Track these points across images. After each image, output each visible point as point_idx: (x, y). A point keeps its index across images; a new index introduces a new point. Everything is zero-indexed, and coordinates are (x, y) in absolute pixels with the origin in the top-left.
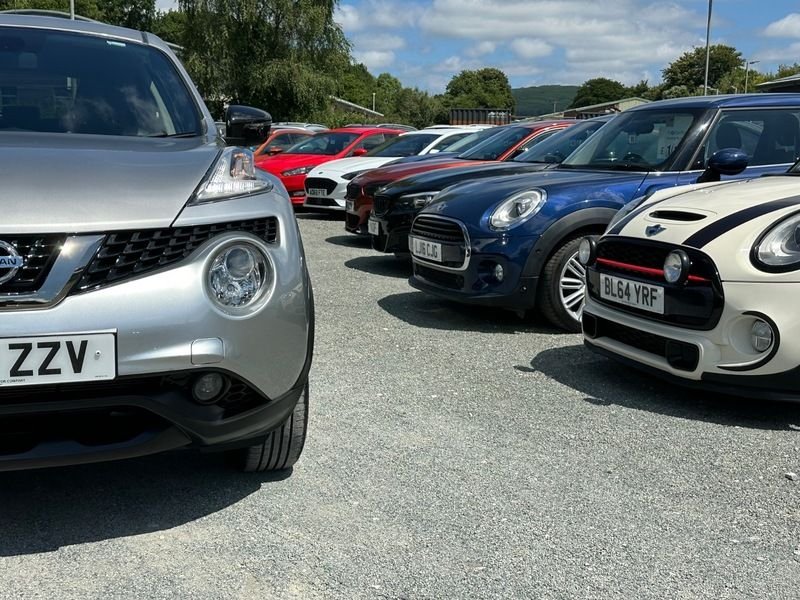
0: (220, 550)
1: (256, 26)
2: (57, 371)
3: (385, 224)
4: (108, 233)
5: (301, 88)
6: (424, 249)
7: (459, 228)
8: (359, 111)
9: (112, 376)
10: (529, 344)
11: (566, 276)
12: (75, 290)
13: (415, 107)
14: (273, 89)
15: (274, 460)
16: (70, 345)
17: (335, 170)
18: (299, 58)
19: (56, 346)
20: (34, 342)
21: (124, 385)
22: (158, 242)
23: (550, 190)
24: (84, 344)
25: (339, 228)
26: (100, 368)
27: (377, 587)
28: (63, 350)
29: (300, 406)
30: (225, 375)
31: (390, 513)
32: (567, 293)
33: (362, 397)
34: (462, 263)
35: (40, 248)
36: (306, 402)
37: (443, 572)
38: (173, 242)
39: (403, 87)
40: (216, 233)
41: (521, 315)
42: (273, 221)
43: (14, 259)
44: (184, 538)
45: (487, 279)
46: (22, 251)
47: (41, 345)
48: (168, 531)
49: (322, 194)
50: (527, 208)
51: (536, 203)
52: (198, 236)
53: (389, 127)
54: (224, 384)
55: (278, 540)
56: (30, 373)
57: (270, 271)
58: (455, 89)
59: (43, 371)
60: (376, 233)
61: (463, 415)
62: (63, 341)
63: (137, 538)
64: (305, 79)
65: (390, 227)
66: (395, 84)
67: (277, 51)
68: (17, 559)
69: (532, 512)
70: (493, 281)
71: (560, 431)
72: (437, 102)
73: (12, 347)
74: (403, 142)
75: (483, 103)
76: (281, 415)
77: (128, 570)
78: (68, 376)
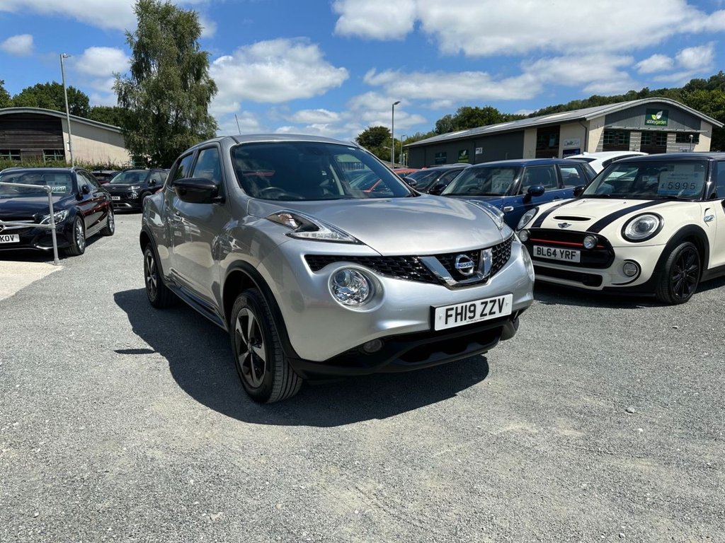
2: (495, 313)
9: (510, 313)
12: (491, 275)
16: (499, 300)
19: (495, 301)
20: (488, 300)
24: (503, 299)
26: (507, 310)
28: (497, 303)
47: (491, 301)
56: (486, 314)
59: (491, 313)
62: (497, 298)
73: (481, 303)
78: (497, 315)
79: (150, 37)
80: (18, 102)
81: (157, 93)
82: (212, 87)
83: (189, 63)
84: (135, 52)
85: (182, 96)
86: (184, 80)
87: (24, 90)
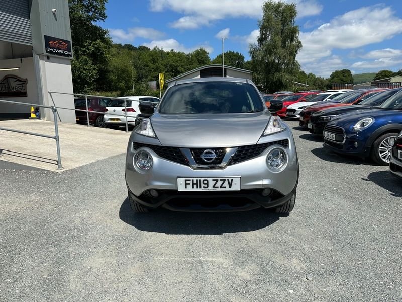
0: (270, 241)
1: (272, 63)
2: (225, 187)
3: (314, 125)
4: (239, 147)
5: (284, 81)
6: (329, 136)
7: (341, 130)
8: (302, 86)
9: (239, 190)
10: (367, 170)
11: (381, 147)
12: (229, 164)
13: (320, 83)
14: (276, 81)
15: (284, 211)
16: (228, 180)
17: (296, 106)
18: (285, 72)
19: (224, 180)
20: (219, 179)
21: (243, 191)
22: (253, 149)
23: (376, 118)
24: (232, 180)
25: (297, 124)
26: (236, 187)
27: (323, 265)
28: (226, 182)
29: (294, 196)
30: (271, 189)
31: (324, 234)
32: (381, 152)
33: (310, 187)
34: (342, 141)
35: (220, 151)
36: (295, 195)
37: (346, 262)
38: (257, 149)
39: (316, 77)
40: (269, 146)
41: (364, 158)
42: (287, 140)
43: (214, 156)
44: (258, 235)
45: (351, 147)
46: (216, 153)
47: (221, 180)
48: (254, 231)
49: (292, 113)
50: (368, 123)
51: (371, 122)
52: (264, 147)
53: (313, 91)
54: (271, 191)
55: (288, 240)
56: (218, 187)
57: (286, 157)
58: (333, 76)
59: (221, 187)
60: (311, 128)
61: (346, 197)
62: (226, 179)
63: (245, 232)
64: (286, 77)
65: (315, 127)
66: (314, 76)
67: (278, 70)
68: (213, 236)
69: (377, 241)
70: (354, 147)
71: (384, 207)
72: (327, 81)
73: (213, 180)
74: (318, 97)
75: (342, 80)
76: (288, 200)
77: (243, 244)
78: (228, 189)
79: (268, 22)
80: (214, 63)
81: (269, 52)
82: (299, 45)
83: (287, 33)
84: (260, 31)
85: (281, 51)
86: (284, 42)
87: (217, 56)
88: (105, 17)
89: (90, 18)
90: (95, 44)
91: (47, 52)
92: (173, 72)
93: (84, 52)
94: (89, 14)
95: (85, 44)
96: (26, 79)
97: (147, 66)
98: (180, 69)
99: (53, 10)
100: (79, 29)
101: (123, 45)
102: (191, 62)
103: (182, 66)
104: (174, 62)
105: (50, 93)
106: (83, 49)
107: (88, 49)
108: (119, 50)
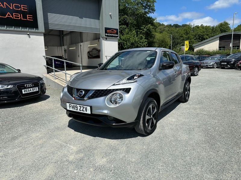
26: (88, 112)
28: (84, 108)
43: (83, 93)
47: (82, 107)
56: (81, 110)
59: (83, 111)
73: (79, 106)
88: (154, 11)
89: (146, 13)
90: (147, 27)
91: (106, 36)
92: (200, 39)
93: (141, 32)
94: (146, 10)
95: (142, 28)
96: (100, 50)
97: (182, 37)
98: (205, 37)
99: (110, 14)
100: (140, 19)
101: (172, 25)
102: (215, 31)
103: (207, 35)
104: (201, 33)
105: (106, 56)
106: (140, 31)
107: (144, 31)
108: (170, 28)
